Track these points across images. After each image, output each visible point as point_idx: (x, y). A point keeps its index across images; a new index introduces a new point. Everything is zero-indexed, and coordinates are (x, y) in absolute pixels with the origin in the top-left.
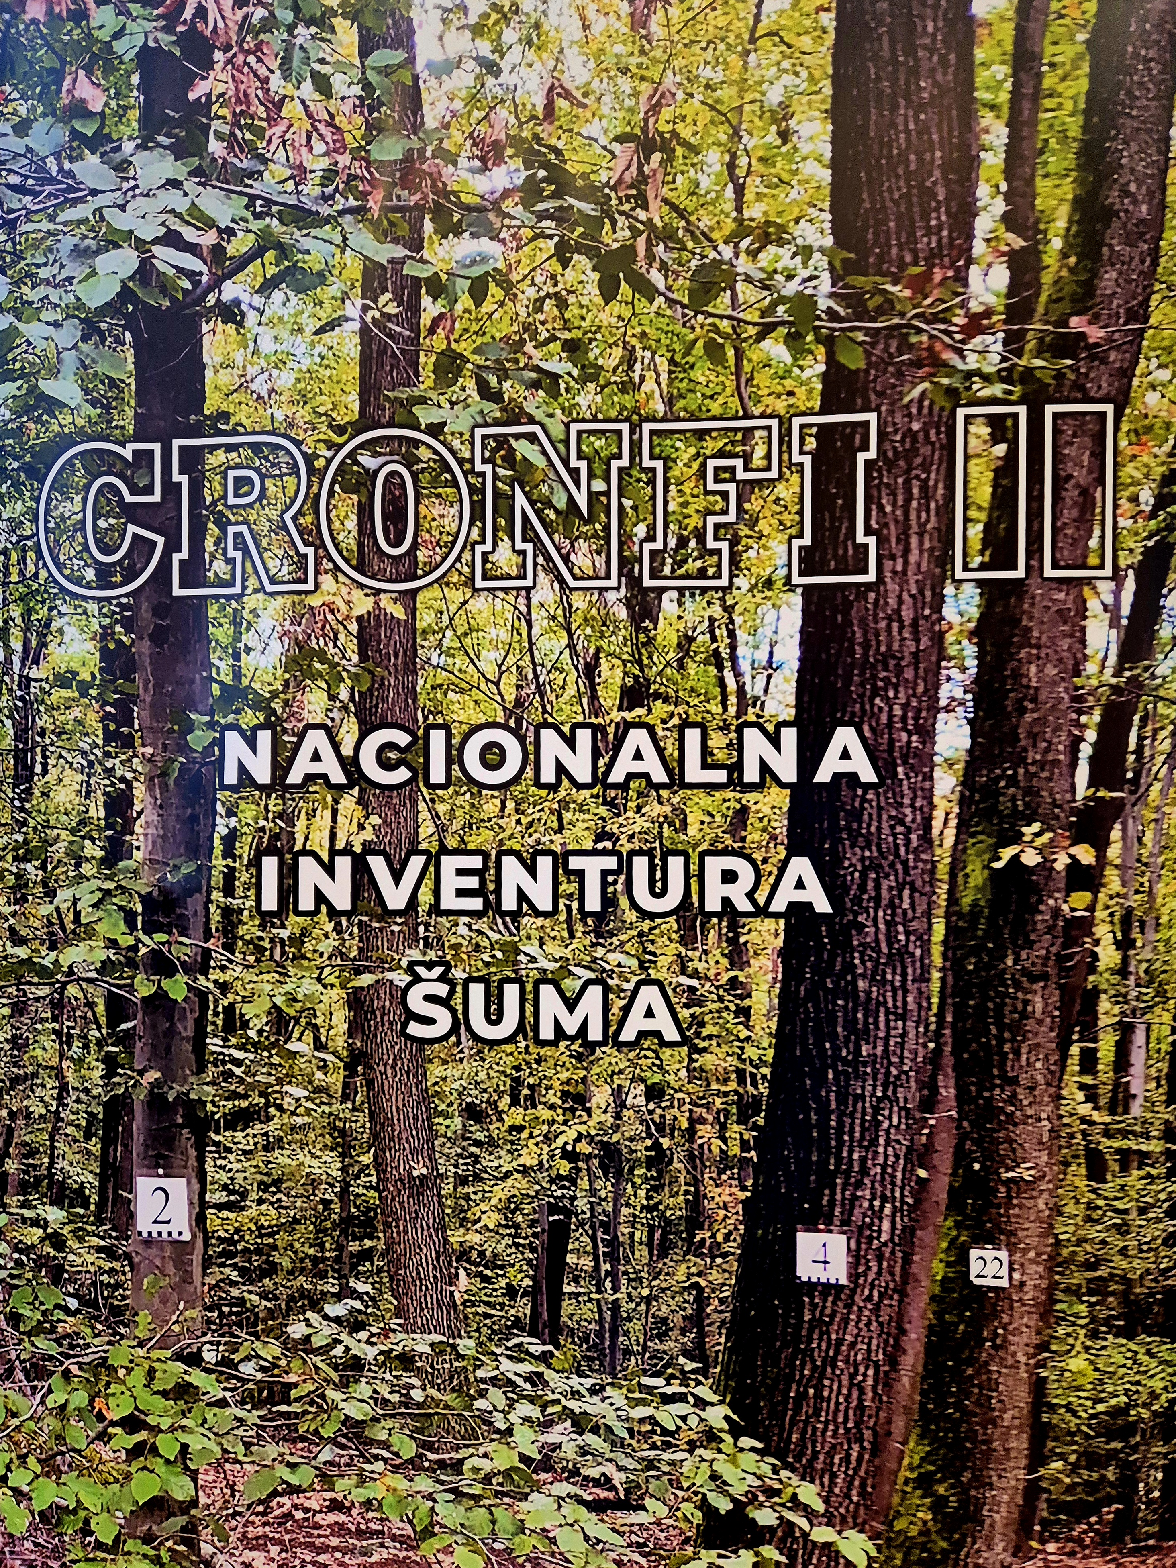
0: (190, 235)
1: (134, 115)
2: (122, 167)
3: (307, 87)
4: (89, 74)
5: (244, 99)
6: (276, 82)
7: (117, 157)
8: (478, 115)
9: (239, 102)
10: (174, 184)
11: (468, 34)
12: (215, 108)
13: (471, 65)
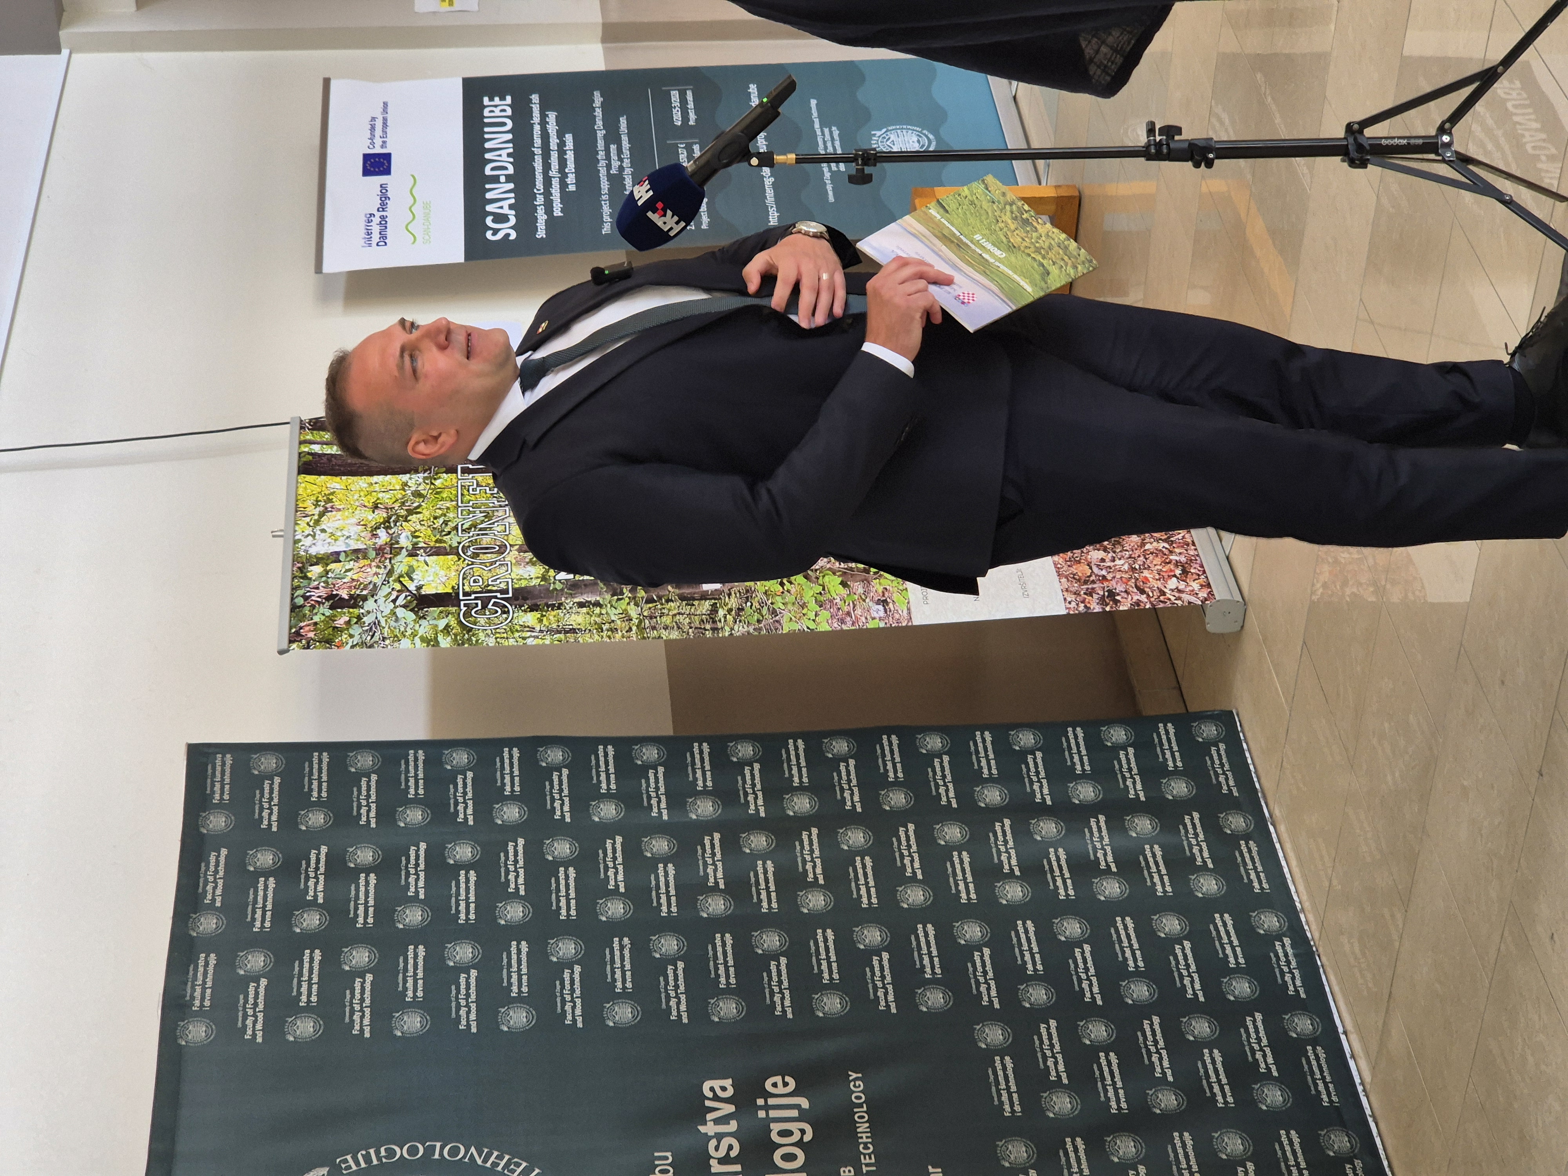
0: (393, 597)
1: (351, 610)
2: (368, 612)
3: (347, 574)
4: (336, 620)
7: (365, 613)
8: (362, 538)
9: (351, 588)
10: (376, 601)
11: (337, 542)
12: (352, 593)
13: (347, 541)
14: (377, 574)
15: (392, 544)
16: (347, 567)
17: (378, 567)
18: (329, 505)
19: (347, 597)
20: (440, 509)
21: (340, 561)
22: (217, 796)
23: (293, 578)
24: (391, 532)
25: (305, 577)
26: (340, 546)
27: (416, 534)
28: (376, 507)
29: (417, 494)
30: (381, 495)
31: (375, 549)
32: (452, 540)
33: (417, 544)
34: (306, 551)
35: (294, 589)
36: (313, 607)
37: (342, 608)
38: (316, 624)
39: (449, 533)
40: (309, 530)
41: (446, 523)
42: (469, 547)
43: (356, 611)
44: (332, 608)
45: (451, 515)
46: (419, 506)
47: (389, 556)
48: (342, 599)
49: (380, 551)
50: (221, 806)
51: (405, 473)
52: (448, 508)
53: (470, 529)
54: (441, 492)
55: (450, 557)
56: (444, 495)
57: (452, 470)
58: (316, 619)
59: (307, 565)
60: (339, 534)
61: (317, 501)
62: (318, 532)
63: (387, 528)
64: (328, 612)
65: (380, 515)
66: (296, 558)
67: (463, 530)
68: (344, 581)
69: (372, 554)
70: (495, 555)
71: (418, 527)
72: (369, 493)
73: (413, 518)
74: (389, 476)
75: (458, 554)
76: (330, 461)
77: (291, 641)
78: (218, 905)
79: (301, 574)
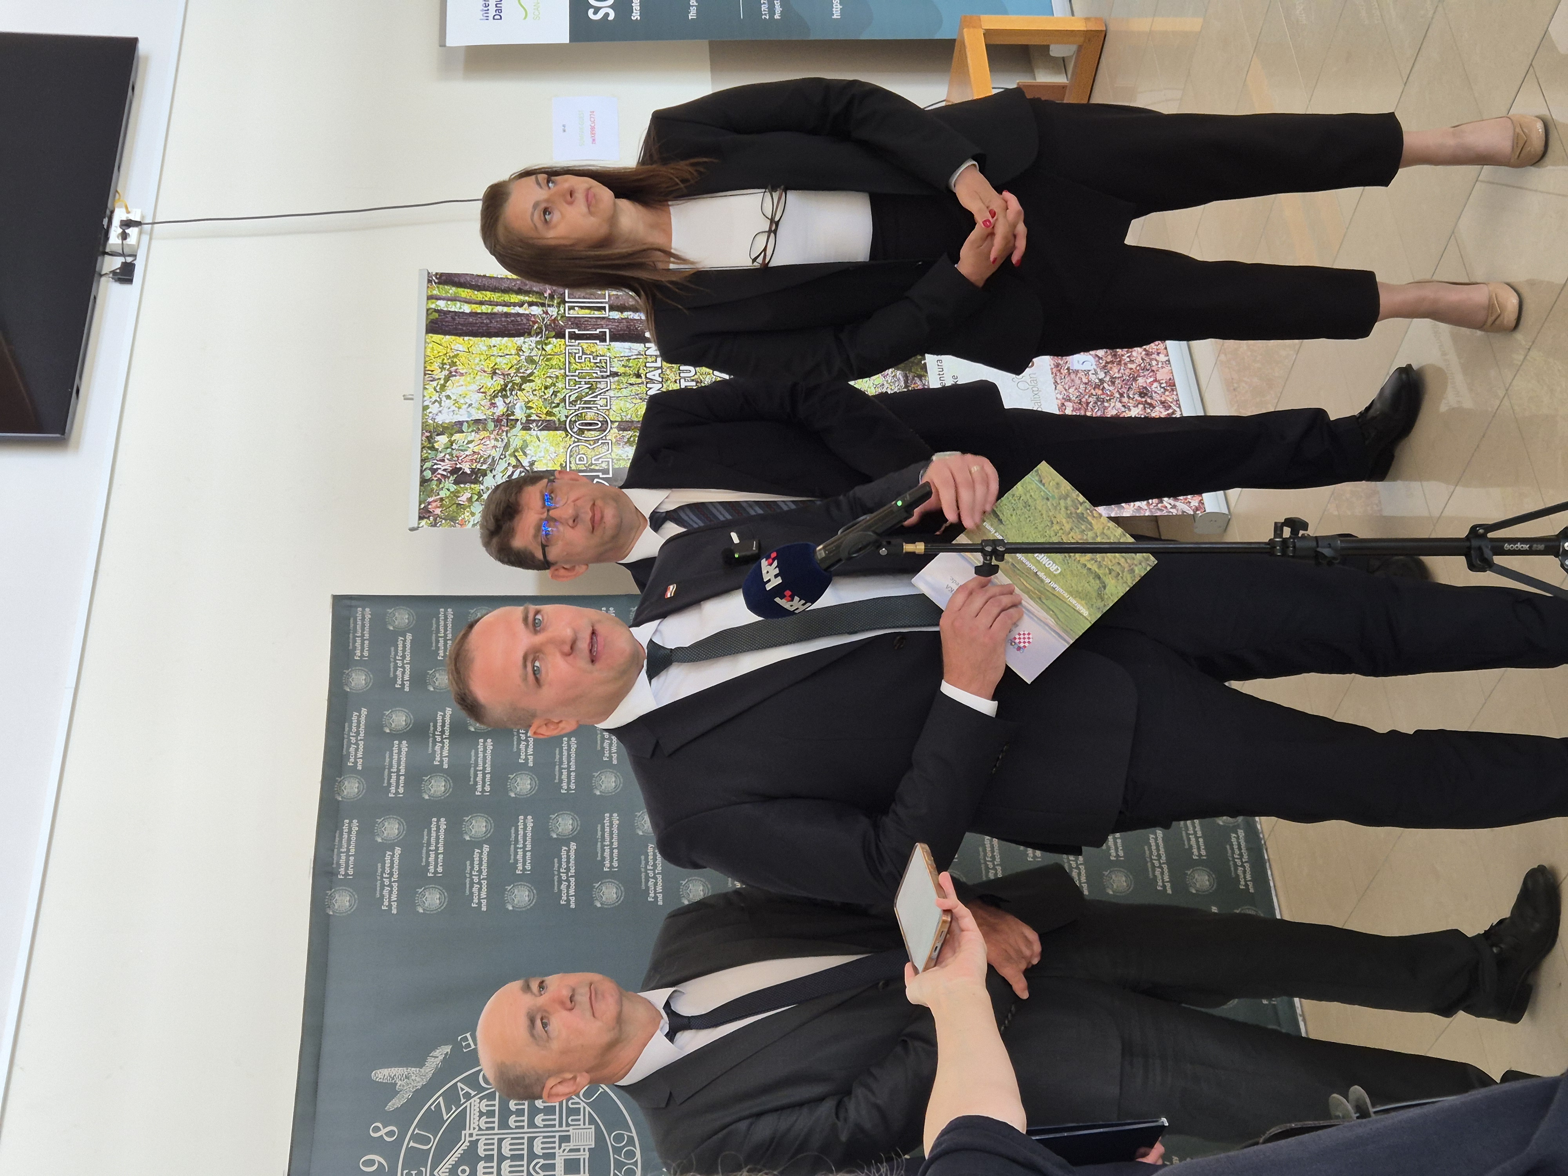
1: (473, 486)
3: (469, 445)
4: (459, 497)
5: (472, 460)
6: (467, 453)
7: (485, 490)
8: (482, 408)
9: (472, 462)
10: (494, 476)
11: (460, 410)
12: (473, 467)
13: (469, 409)
14: (495, 447)
15: (508, 415)
16: (470, 439)
17: (496, 440)
18: (453, 368)
19: (469, 472)
20: (550, 377)
21: (463, 432)
22: (359, 652)
23: (423, 448)
24: (507, 401)
25: (433, 448)
26: (462, 416)
27: (530, 405)
28: (494, 373)
29: (530, 360)
30: (499, 360)
31: (493, 420)
32: (561, 413)
33: (529, 416)
34: (433, 419)
35: (424, 460)
36: (439, 481)
37: (465, 483)
38: (442, 500)
39: (558, 405)
40: (435, 396)
41: (555, 393)
43: (477, 487)
44: (456, 482)
45: (560, 385)
46: (531, 374)
47: (506, 429)
48: (466, 473)
49: (498, 421)
50: (361, 662)
51: (519, 336)
52: (557, 377)
53: (576, 401)
54: (551, 359)
55: (559, 432)
56: (554, 362)
57: (560, 335)
58: (443, 494)
59: (434, 435)
60: (462, 401)
61: (443, 364)
62: (444, 399)
63: (505, 397)
64: (453, 488)
65: (499, 381)
66: (425, 426)
67: (570, 403)
69: (491, 426)
70: (597, 433)
71: (531, 397)
72: (488, 357)
73: (527, 386)
74: (505, 339)
75: (565, 430)
76: (454, 319)
77: (421, 518)
78: (360, 767)
79: (429, 444)
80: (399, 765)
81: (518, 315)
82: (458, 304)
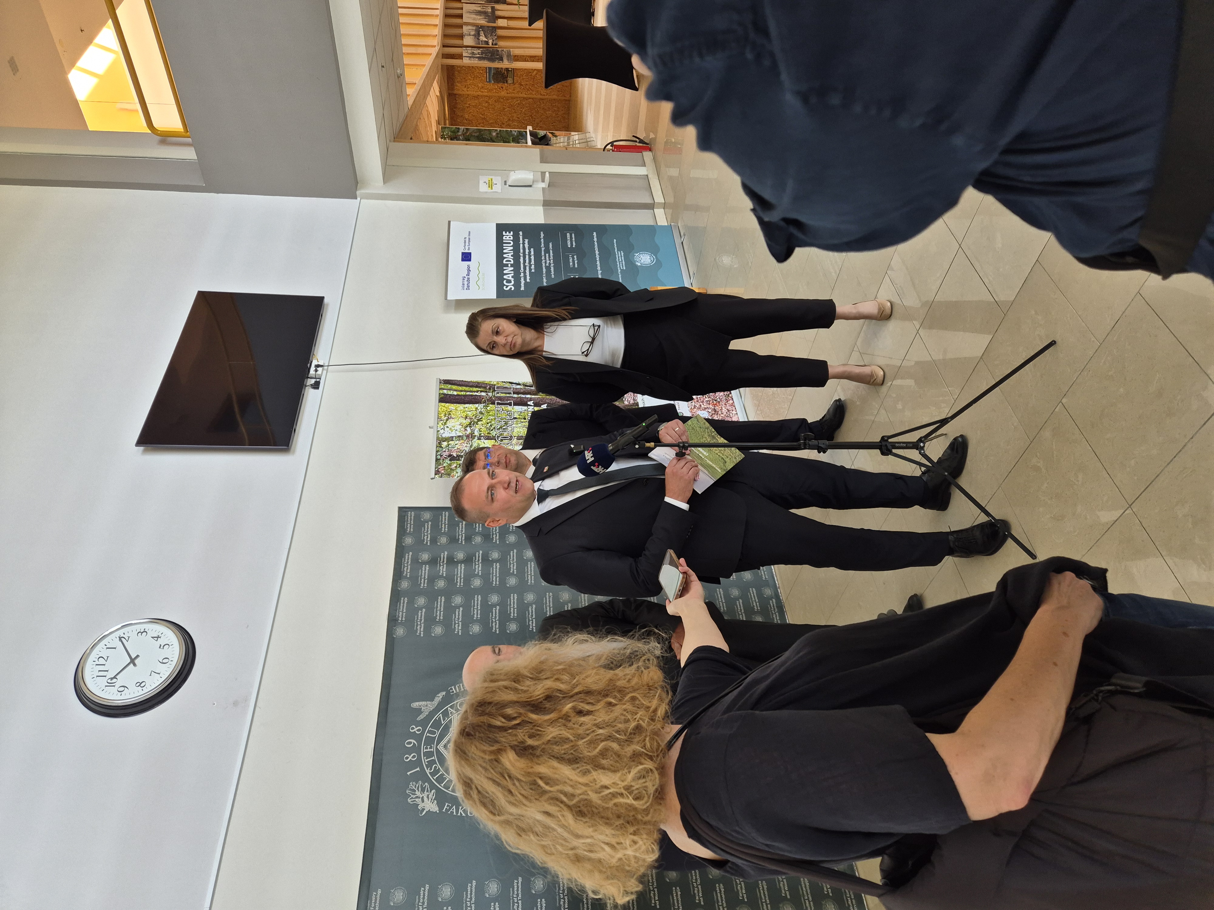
3: (456, 446)
4: (452, 466)
8: (462, 431)
9: (457, 452)
11: (452, 432)
13: (456, 432)
14: (466, 446)
15: (472, 434)
16: (456, 443)
17: (467, 443)
18: (449, 416)
19: (456, 456)
20: (489, 419)
21: (453, 440)
22: (409, 530)
23: (437, 447)
24: (472, 429)
25: (441, 447)
26: (453, 434)
27: (481, 430)
28: (466, 418)
29: (481, 413)
30: (468, 413)
31: (466, 436)
32: (493, 433)
33: (480, 434)
34: (441, 436)
35: (437, 452)
36: (444, 460)
37: (454, 461)
38: (444, 467)
39: (492, 430)
40: (442, 427)
41: (491, 426)
42: (499, 436)
43: (459, 462)
44: (450, 460)
45: (493, 422)
46: (481, 418)
47: (471, 439)
48: (454, 457)
49: (468, 436)
50: (410, 534)
51: (476, 403)
52: (492, 419)
53: (499, 428)
54: (489, 412)
55: (493, 441)
56: (491, 414)
57: (493, 403)
58: (445, 465)
59: (441, 442)
60: (453, 428)
61: (445, 414)
62: (446, 428)
63: (471, 427)
64: (449, 462)
65: (468, 421)
66: (438, 438)
67: (497, 429)
68: (455, 449)
69: (465, 438)
70: (508, 441)
71: (481, 427)
72: (464, 412)
73: (480, 423)
74: (471, 405)
75: (495, 440)
76: (450, 397)
77: (436, 474)
78: (408, 576)
79: (439, 445)
80: (425, 575)
81: (476, 395)
82: (452, 391)
